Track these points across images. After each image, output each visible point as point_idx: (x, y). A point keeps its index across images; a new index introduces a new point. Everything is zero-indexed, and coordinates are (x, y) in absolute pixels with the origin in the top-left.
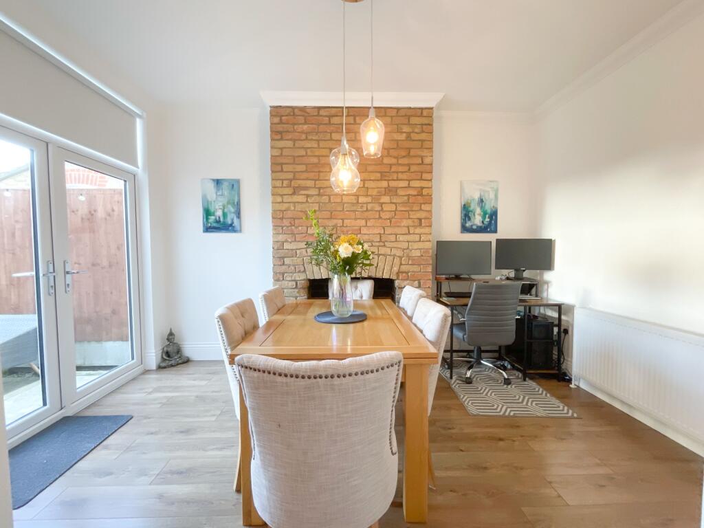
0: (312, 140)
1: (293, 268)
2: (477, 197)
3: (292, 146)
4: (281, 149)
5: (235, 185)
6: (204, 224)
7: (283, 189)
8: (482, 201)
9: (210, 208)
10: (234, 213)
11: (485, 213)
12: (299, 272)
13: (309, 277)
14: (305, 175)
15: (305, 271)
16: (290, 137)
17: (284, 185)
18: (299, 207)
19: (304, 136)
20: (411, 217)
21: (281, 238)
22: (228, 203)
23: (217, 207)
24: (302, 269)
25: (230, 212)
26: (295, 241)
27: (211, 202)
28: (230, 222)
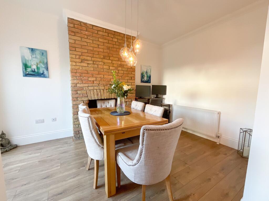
0: (90, 39)
1: (82, 95)
2: (145, 71)
3: (80, 40)
4: (75, 40)
5: (44, 53)
6: (23, 72)
7: (76, 59)
8: (147, 72)
9: (27, 64)
10: (44, 68)
11: (148, 77)
12: (85, 97)
13: (89, 99)
14: (87, 54)
15: (87, 96)
16: (79, 35)
17: (77, 58)
18: (84, 68)
19: (86, 37)
20: (129, 76)
21: (75, 81)
22: (40, 62)
23: (32, 64)
24: (86, 96)
25: (42, 67)
26: (83, 83)
27: (28, 61)
28: (42, 72)
